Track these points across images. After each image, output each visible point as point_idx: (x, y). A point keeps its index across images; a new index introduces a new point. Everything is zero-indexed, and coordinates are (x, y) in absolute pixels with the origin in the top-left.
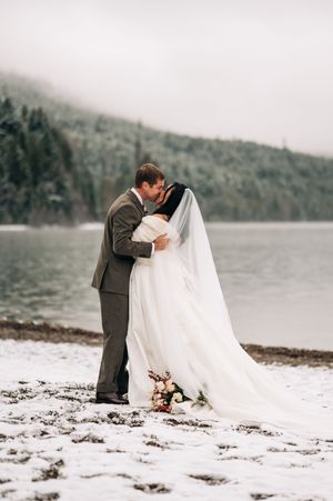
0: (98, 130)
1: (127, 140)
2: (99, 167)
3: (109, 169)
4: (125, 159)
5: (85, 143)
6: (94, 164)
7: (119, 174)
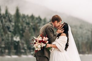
0: (80, 28)
1: (89, 30)
2: (81, 38)
3: (84, 39)
4: (88, 36)
5: (77, 32)
6: (79, 38)
7: (86, 40)
